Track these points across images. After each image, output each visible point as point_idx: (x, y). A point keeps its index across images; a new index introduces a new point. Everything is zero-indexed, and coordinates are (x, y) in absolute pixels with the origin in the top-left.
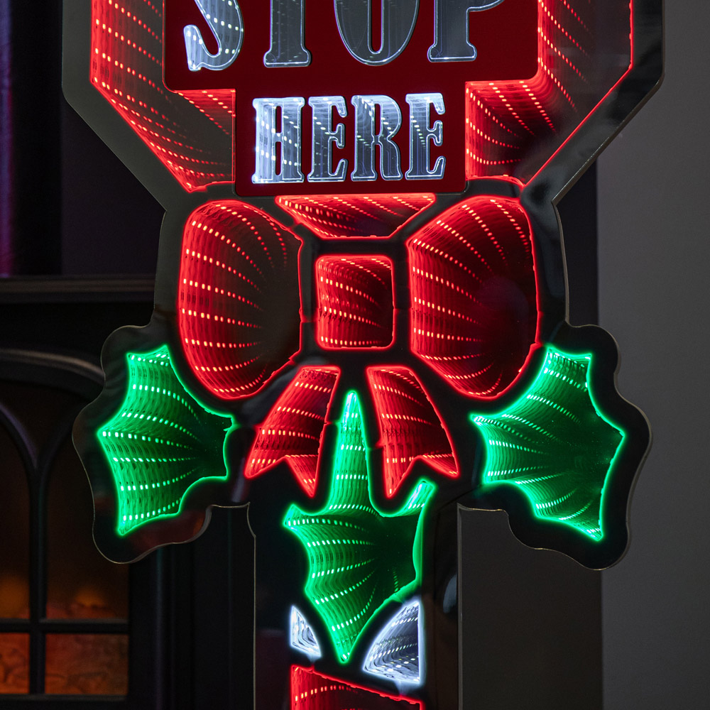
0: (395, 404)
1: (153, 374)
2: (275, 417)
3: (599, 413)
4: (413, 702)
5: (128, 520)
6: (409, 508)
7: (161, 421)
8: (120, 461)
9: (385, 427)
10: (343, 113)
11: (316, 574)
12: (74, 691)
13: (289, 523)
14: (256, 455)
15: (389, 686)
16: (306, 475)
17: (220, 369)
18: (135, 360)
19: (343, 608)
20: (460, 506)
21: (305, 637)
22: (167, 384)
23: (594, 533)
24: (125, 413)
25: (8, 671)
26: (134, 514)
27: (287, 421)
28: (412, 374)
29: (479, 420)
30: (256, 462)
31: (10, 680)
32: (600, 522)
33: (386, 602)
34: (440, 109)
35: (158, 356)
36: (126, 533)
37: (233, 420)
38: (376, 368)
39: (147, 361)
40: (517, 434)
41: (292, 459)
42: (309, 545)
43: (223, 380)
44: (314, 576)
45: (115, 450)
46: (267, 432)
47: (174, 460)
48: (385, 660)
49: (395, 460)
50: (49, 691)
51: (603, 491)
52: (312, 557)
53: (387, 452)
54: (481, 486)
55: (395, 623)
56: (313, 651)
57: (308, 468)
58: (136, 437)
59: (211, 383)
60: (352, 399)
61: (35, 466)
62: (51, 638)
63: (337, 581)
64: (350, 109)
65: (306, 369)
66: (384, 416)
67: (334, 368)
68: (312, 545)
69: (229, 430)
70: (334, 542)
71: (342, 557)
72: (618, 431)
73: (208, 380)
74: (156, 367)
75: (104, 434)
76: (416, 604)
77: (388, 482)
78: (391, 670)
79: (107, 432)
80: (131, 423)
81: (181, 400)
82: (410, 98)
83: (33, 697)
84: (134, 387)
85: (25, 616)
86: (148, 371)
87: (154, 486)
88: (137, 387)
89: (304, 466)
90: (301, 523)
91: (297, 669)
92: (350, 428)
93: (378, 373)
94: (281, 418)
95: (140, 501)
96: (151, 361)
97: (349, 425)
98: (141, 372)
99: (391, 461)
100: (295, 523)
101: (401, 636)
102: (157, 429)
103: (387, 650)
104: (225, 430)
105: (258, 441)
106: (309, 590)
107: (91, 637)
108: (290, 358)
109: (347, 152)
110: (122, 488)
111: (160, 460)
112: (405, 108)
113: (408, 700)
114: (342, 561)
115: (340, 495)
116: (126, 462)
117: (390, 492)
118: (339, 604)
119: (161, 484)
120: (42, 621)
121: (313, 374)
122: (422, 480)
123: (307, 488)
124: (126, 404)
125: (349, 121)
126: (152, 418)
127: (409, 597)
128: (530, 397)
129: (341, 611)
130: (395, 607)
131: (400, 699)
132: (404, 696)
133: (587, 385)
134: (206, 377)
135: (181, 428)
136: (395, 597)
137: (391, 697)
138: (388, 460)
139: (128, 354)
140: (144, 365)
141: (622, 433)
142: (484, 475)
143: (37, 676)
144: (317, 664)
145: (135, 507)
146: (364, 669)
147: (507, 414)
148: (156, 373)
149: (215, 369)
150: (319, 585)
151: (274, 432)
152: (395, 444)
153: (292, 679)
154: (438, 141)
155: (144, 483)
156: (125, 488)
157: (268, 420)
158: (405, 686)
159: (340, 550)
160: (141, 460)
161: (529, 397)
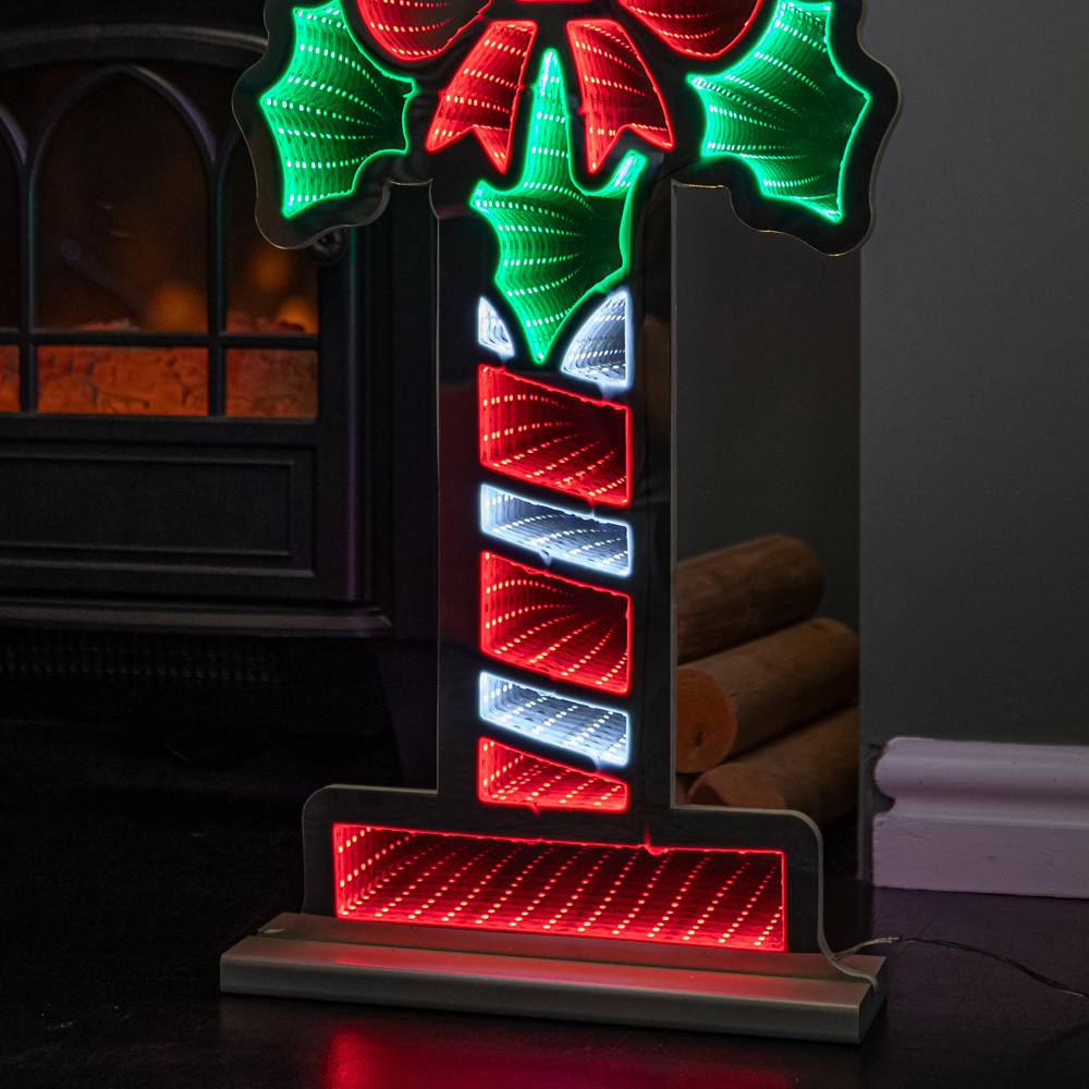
0: (603, 68)
1: (327, 35)
2: (461, 81)
3: (839, 73)
4: (618, 408)
5: (295, 201)
6: (616, 185)
7: (338, 92)
8: (286, 133)
9: (589, 91)
11: (509, 264)
12: (260, 414)
13: (478, 203)
14: (440, 125)
15: (591, 390)
16: (498, 148)
17: (403, 30)
18: (302, 16)
19: (543, 304)
20: (674, 183)
21: (498, 334)
22: (344, 50)
23: (832, 214)
24: (291, 79)
25: (187, 392)
26: (304, 195)
27: (479, 88)
28: (620, 29)
29: (697, 82)
30: (440, 133)
31: (190, 400)
32: (839, 201)
33: (589, 292)
35: (329, 11)
36: (293, 214)
37: (413, 85)
38: (579, 23)
39: (320, 19)
40: (744, 103)
41: (482, 131)
42: (500, 228)
43: (406, 41)
44: (506, 263)
45: (281, 121)
46: (453, 99)
47: (354, 138)
48: (591, 363)
49: (601, 132)
50: (231, 413)
51: (843, 164)
52: (504, 243)
53: (591, 120)
54: (699, 158)
55: (599, 318)
56: (506, 349)
57: (500, 141)
58: (308, 109)
59: (389, 43)
60: (550, 58)
61: (213, 158)
62: (232, 353)
63: (537, 274)
65: (497, 25)
66: (588, 79)
67: (529, 24)
68: (504, 229)
69: (408, 97)
70: (534, 229)
71: (543, 247)
72: (862, 94)
73: (387, 40)
74: (330, 28)
75: (269, 102)
76: (623, 296)
77: (592, 154)
78: (595, 373)
79: (272, 100)
80: (301, 91)
81: (361, 71)
83: (213, 419)
84: (302, 47)
85: (204, 329)
86: (320, 31)
87: (328, 165)
88: (306, 49)
89: (497, 140)
90: (494, 205)
91: (486, 369)
92: (549, 95)
93: (582, 29)
94: (470, 83)
95: (312, 181)
96: (324, 20)
97: (549, 91)
98: (311, 31)
99: (595, 131)
100: (485, 203)
101: (611, 337)
102: (333, 102)
103: (593, 352)
104: (405, 96)
105: (442, 108)
106: (500, 279)
107: (279, 354)
108: (479, 12)
110: (289, 164)
111: (337, 137)
113: (612, 405)
114: (530, 252)
115: (538, 172)
116: (294, 135)
117: (594, 166)
118: (538, 298)
119: (338, 164)
120: (222, 334)
121: (507, 34)
122: (631, 152)
123: (498, 163)
124: (293, 67)
126: (326, 88)
127: (615, 287)
128: (761, 55)
129: (541, 307)
130: (598, 299)
131: (604, 403)
132: (607, 400)
133: (826, 40)
134: (384, 36)
135: (362, 103)
136: (598, 287)
137: (593, 402)
138: (591, 130)
139: (294, 10)
140: (316, 24)
141: (867, 96)
142: (703, 146)
143: (216, 397)
144: (510, 365)
145: (304, 186)
146: (562, 369)
147: (732, 76)
148: (316, 31)
149: (396, 29)
150: (515, 275)
151: (462, 100)
152: (602, 112)
153: (480, 380)
155: (317, 161)
156: (293, 165)
157: (454, 84)
158: (609, 389)
159: (541, 239)
160: (313, 135)
161: (756, 55)
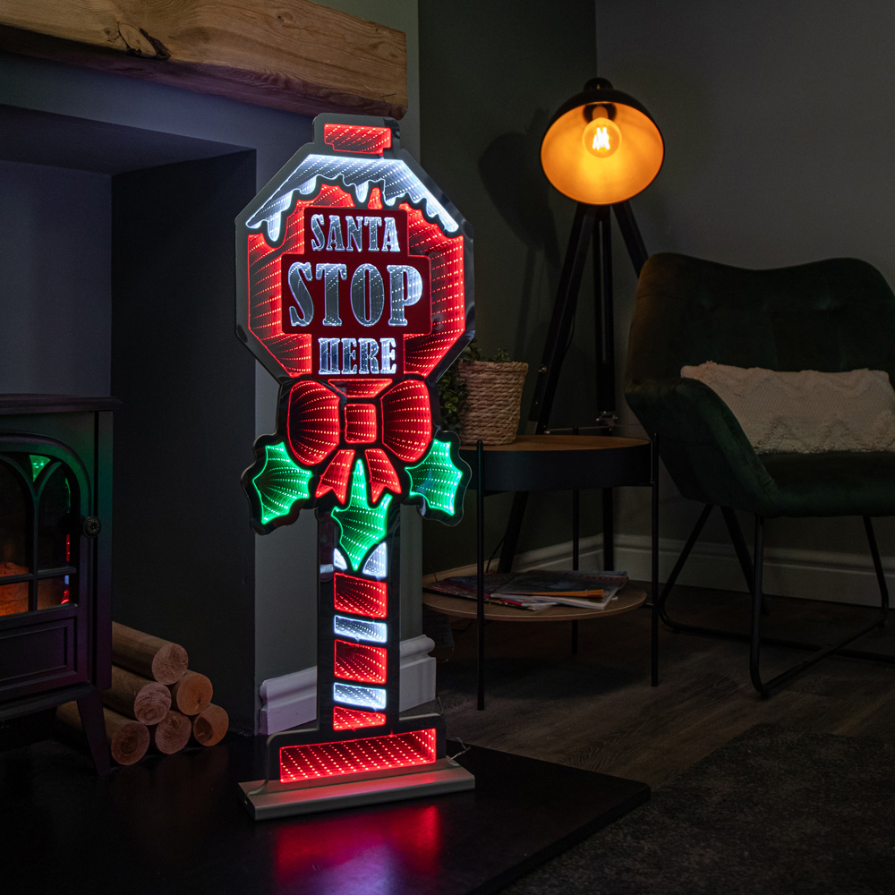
10: (355, 346)
20: (401, 505)
34: (394, 345)
54: (409, 495)
60: (359, 463)
64: (358, 344)
82: (382, 340)
109: (357, 362)
112: (380, 344)
122: (387, 495)
125: (358, 349)
127: (381, 542)
130: (376, 546)
132: (379, 582)
139: (266, 446)
142: (410, 491)
146: (363, 572)
154: (393, 359)
158: (379, 578)
